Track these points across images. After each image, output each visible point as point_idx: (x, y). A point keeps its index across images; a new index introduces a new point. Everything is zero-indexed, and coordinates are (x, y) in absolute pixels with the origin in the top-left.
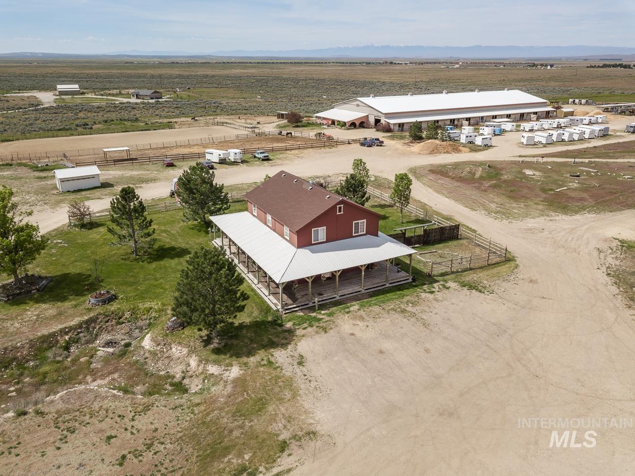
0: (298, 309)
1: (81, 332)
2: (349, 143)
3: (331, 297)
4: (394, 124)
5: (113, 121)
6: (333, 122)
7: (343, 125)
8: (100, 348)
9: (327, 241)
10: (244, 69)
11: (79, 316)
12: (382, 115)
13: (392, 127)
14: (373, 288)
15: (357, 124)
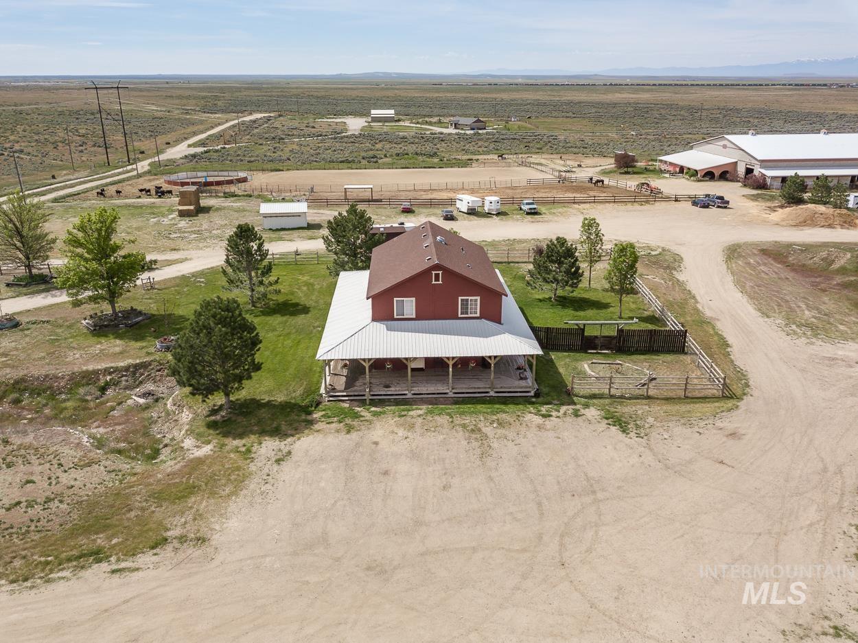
0: (347, 398)
1: (126, 376)
2: (676, 201)
3: (400, 393)
4: (773, 178)
5: (407, 154)
6: (682, 169)
7: (693, 174)
8: (134, 397)
9: (418, 318)
10: (634, 94)
11: (133, 358)
12: (757, 162)
13: (768, 181)
14: (467, 393)
15: (717, 174)
